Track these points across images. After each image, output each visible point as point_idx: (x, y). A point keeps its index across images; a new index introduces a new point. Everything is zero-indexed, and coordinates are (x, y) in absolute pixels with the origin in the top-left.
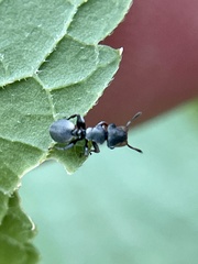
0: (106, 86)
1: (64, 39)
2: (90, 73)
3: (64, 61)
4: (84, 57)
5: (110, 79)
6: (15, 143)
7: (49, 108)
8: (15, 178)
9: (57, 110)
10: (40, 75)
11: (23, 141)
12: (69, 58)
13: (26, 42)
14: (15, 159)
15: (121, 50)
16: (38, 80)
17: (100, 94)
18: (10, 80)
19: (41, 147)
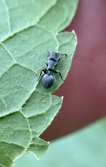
0: (55, 115)
1: (34, 92)
2: (47, 109)
3: (35, 103)
4: (44, 101)
5: (57, 112)
6: (11, 144)
7: (27, 127)
8: (11, 162)
9: (31, 127)
10: (23, 110)
11: (14, 143)
12: (37, 101)
13: (15, 94)
14: (11, 152)
15: (62, 97)
16: (22, 112)
17: (52, 119)
18: (8, 113)
19: (24, 146)
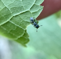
1: (34, 4)
2: (38, 10)
3: (34, 8)
4: (37, 7)
5: (42, 11)
7: (31, 16)
8: (26, 27)
9: (33, 16)
10: (30, 10)
11: (27, 21)
13: (28, 5)
14: (26, 24)
15: (43, 6)
17: (40, 13)
18: (25, 11)
